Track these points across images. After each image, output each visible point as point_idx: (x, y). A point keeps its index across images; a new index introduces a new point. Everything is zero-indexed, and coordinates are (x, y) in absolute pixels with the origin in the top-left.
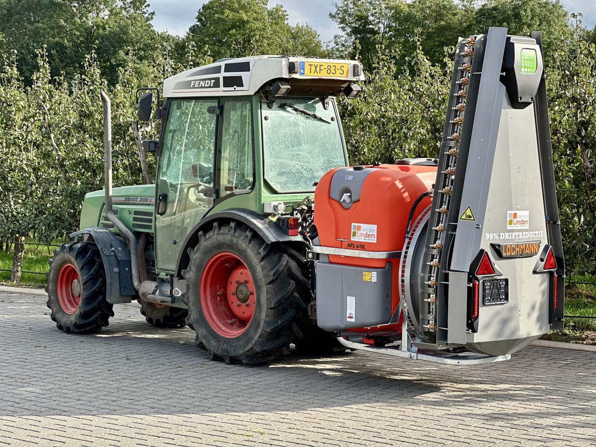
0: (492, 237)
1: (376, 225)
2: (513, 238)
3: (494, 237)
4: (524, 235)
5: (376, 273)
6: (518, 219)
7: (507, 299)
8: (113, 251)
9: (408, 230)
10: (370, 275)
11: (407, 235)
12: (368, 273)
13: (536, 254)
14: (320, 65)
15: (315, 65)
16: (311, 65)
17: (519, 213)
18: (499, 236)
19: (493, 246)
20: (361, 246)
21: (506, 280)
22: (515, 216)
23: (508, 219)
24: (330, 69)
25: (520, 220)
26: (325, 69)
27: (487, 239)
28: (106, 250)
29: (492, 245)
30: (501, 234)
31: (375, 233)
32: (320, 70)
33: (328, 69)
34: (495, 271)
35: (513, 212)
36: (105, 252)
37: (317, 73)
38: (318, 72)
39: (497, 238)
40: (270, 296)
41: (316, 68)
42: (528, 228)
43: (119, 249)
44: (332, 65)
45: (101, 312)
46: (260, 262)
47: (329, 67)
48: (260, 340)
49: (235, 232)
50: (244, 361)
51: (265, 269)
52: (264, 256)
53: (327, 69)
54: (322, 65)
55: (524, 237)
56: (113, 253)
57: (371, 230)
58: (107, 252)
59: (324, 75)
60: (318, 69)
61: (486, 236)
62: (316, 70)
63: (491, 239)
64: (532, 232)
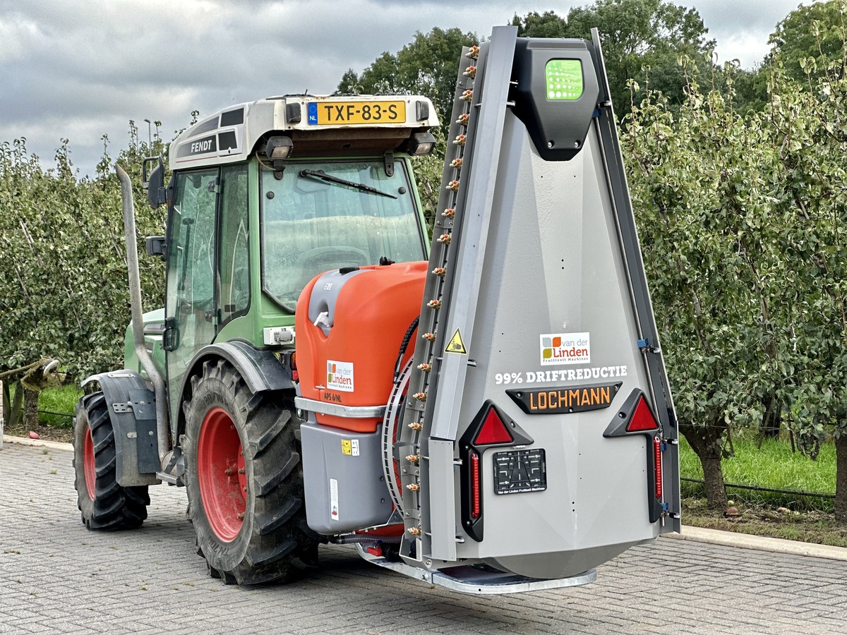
0: (509, 379)
1: (352, 364)
2: (554, 379)
3: (512, 379)
4: (579, 374)
5: (357, 441)
6: (563, 348)
7: (543, 483)
8: (130, 406)
9: (397, 371)
10: (349, 444)
11: (396, 378)
12: (347, 442)
13: (605, 405)
14: (348, 107)
15: (337, 107)
16: (329, 108)
17: (565, 337)
18: (524, 377)
19: (511, 394)
20: (337, 397)
21: (542, 452)
22: (557, 342)
23: (542, 348)
24: (368, 112)
25: (569, 349)
26: (358, 112)
27: (497, 383)
28: (119, 404)
29: (507, 392)
30: (528, 374)
31: (351, 376)
32: (349, 114)
33: (365, 112)
34: (514, 437)
35: (552, 336)
36: (115, 408)
37: (343, 119)
38: (346, 117)
39: (520, 381)
40: (259, 476)
41: (340, 112)
42: (588, 361)
43: (142, 402)
44: (371, 106)
45: (124, 499)
46: (246, 423)
47: (366, 109)
48: (253, 546)
49: (222, 377)
50: (239, 580)
51: (253, 434)
52: (250, 413)
53: (362, 112)
54: (353, 107)
55: (578, 378)
56: (129, 410)
57: (347, 372)
58: (119, 408)
59: (357, 122)
60: (344, 113)
61: (497, 378)
62: (340, 114)
63: (505, 382)
64: (598, 369)
